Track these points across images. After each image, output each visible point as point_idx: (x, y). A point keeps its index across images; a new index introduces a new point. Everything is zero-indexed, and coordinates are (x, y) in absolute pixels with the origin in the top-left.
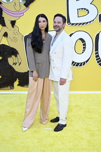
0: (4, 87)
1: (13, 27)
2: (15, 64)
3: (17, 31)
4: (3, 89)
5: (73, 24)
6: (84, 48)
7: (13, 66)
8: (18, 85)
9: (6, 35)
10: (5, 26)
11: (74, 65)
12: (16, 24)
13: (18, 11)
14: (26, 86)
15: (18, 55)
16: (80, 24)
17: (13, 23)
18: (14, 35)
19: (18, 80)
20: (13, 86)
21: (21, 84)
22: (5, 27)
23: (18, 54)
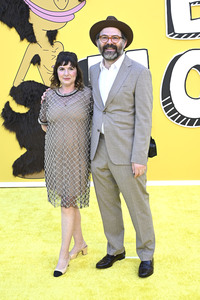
0: (32, 173)
1: (52, 44)
4: (30, 176)
5: (180, 35)
9: (36, 60)
10: (35, 42)
13: (62, 10)
17: (52, 36)
22: (34, 45)
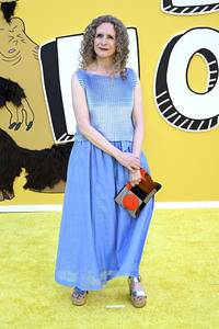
2: (16, 126)
3: (19, 31)
6: (212, 76)
7: (11, 133)
8: (25, 187)
11: (185, 127)
12: (17, 12)
14: (47, 189)
15: (23, 101)
16: (201, 7)
18: (12, 45)
19: (24, 173)
20: (11, 191)
21: (32, 185)
23: (25, 97)
